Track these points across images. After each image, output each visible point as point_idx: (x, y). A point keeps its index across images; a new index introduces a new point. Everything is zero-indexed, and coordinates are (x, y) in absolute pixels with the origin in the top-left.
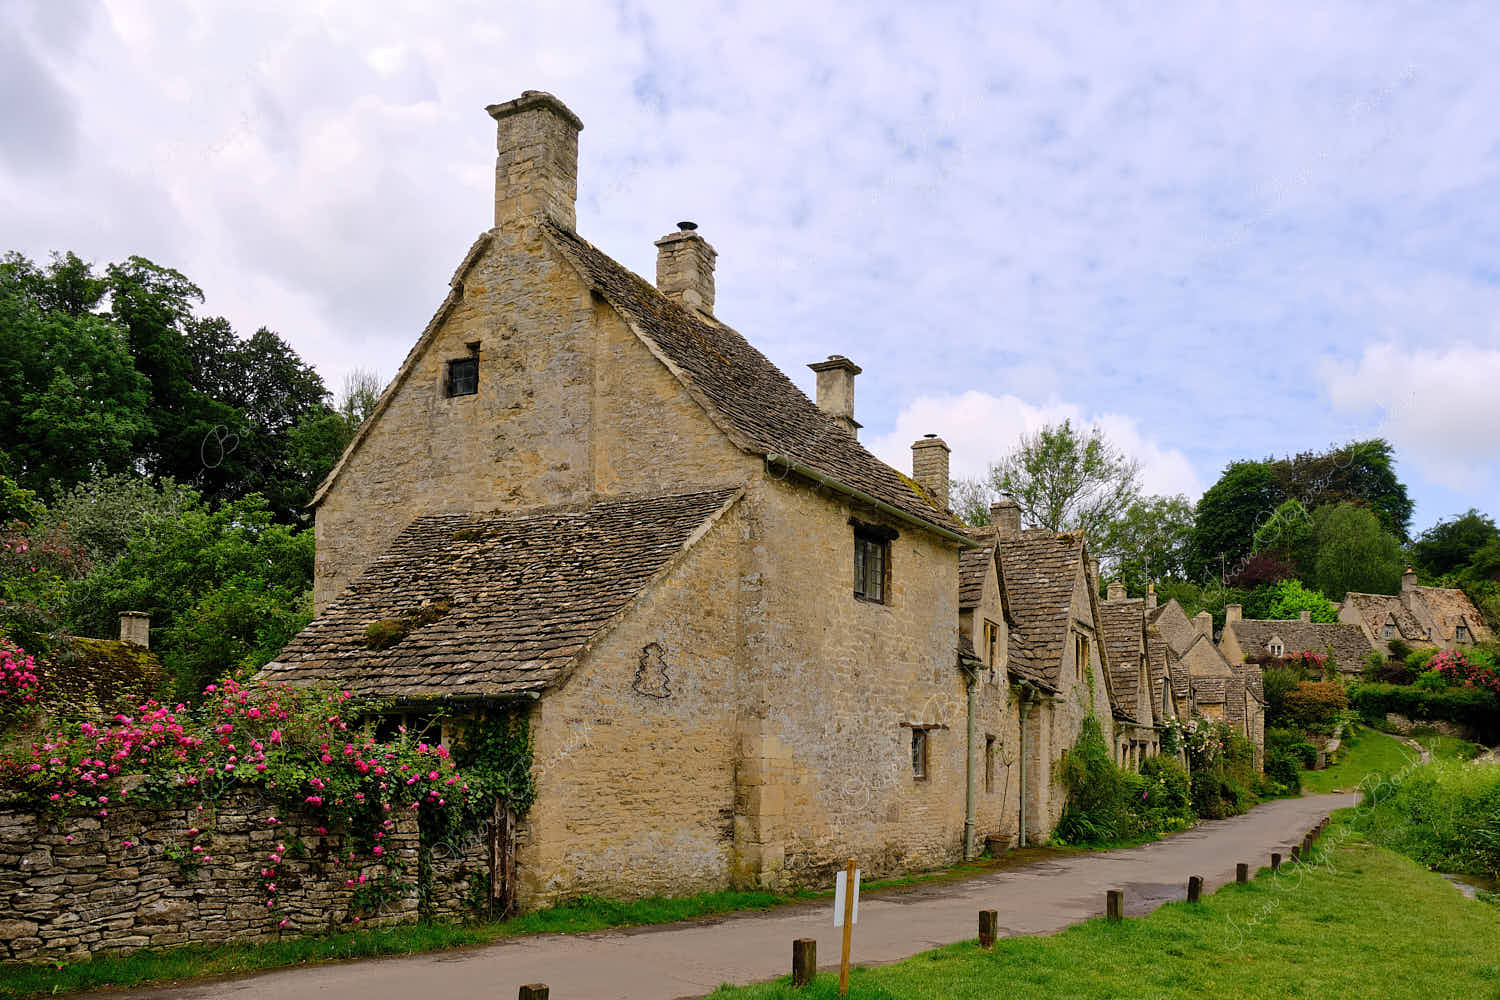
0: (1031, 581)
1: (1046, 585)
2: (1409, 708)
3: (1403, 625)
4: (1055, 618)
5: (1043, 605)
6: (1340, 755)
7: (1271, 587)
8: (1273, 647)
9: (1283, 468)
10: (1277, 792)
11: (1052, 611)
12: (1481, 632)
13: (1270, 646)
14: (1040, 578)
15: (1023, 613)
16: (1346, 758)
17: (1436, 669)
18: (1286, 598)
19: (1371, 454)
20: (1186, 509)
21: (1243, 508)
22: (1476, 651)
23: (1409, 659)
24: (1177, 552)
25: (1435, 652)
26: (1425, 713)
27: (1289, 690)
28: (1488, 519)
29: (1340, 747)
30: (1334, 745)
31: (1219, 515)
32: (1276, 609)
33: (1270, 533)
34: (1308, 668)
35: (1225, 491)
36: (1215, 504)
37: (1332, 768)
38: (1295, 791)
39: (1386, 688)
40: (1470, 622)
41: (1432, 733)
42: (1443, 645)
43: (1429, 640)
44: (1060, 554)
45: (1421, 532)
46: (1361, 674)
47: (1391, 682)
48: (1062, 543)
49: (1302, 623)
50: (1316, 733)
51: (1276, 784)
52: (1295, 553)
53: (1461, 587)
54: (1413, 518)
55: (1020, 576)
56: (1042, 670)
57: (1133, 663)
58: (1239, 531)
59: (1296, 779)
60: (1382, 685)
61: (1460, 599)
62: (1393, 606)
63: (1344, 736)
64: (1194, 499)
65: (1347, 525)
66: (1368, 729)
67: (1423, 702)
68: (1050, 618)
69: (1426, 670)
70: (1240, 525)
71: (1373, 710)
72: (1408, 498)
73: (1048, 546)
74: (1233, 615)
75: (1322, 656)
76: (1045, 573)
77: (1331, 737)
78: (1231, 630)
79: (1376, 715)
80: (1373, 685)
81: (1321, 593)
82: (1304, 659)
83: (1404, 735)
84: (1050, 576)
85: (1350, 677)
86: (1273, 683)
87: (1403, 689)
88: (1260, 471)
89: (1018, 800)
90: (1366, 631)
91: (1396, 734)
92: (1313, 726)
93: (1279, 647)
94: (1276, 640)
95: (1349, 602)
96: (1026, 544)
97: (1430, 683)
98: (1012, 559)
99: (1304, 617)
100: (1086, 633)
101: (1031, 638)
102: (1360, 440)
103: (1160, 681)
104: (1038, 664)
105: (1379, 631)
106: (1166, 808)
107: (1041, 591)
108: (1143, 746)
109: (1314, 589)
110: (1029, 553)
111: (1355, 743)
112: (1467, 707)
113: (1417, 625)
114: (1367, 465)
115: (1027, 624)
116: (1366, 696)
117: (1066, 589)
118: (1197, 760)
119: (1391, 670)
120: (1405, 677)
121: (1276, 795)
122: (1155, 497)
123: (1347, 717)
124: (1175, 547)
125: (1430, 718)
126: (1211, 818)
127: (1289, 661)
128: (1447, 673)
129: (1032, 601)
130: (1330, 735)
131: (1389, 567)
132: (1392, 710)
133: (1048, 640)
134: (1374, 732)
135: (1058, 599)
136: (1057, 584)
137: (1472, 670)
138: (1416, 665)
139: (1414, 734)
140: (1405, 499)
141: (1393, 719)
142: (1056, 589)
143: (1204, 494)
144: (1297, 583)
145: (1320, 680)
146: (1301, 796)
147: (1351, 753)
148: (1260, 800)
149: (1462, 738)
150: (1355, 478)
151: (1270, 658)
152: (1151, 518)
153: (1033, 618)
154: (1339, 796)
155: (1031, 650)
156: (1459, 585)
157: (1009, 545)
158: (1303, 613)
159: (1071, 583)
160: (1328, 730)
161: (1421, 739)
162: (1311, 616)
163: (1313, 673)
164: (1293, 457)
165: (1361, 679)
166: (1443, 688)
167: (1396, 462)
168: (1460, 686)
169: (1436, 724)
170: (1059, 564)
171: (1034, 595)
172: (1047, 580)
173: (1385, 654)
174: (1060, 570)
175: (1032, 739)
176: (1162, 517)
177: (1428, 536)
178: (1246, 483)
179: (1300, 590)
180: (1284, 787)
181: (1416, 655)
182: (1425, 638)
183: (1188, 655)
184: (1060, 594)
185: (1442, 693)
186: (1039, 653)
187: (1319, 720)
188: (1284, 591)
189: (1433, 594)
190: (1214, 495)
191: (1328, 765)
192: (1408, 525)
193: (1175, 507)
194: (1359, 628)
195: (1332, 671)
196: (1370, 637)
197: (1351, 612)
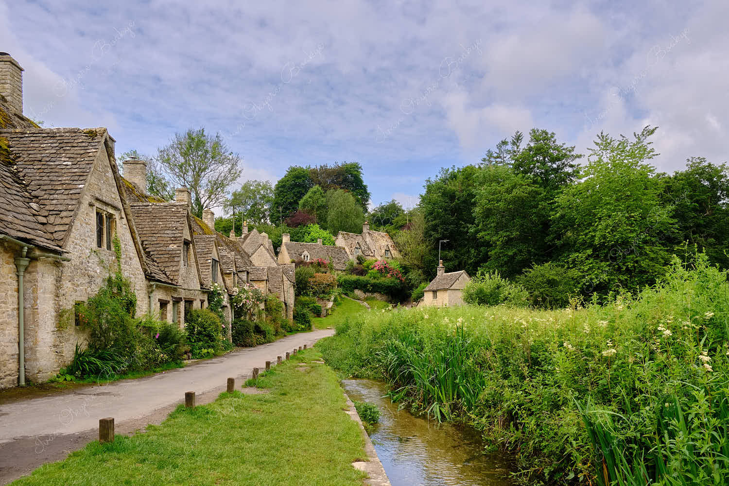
0: (57, 163)
1: (68, 167)
2: (363, 287)
3: (363, 248)
4: (71, 192)
5: (63, 182)
6: (332, 309)
7: (305, 227)
8: (304, 256)
9: (314, 172)
10: (300, 329)
11: (70, 186)
12: (395, 253)
13: (303, 256)
14: (65, 161)
15: (45, 187)
16: (336, 312)
17: (376, 269)
18: (312, 232)
19: (353, 169)
20: (270, 189)
21: (296, 190)
22: (392, 261)
23: (365, 264)
24: (266, 210)
25: (376, 261)
26: (370, 289)
27: (311, 277)
28: (399, 205)
29: (332, 306)
30: (330, 305)
31: (285, 192)
32: (307, 238)
33: (307, 201)
34: (321, 267)
35: (288, 181)
36: (283, 186)
37: (329, 316)
38: (309, 329)
39: (354, 277)
40: (390, 248)
41: (373, 299)
42: (379, 258)
43: (374, 256)
44: (84, 144)
45: (373, 209)
46: (344, 271)
47: (357, 275)
48: (86, 136)
49: (318, 245)
50: (322, 299)
51: (299, 325)
52: (318, 212)
53: (387, 232)
54: (370, 201)
55: (48, 159)
56: (52, 233)
57: (178, 245)
58: (295, 201)
59: (309, 322)
60: (353, 276)
61: (387, 238)
62: (359, 239)
63: (335, 300)
64: (274, 184)
65: (340, 200)
66: (346, 297)
67: (369, 284)
68: (67, 192)
69: (372, 269)
70: (295, 198)
71: (349, 287)
72: (368, 192)
73: (76, 138)
74: (286, 239)
75: (327, 262)
76: (70, 158)
77: (329, 301)
78: (285, 247)
79: (349, 290)
80: (349, 276)
81: (328, 231)
82: (319, 262)
83: (362, 300)
84: (73, 160)
85: (340, 272)
86: (303, 274)
87: (362, 278)
88: (304, 172)
89: (16, 345)
90: (347, 250)
91: (359, 300)
92: (321, 296)
93: (307, 256)
94: (306, 253)
95: (340, 236)
96: (58, 135)
97: (373, 275)
98: (45, 145)
99: (319, 242)
100: (111, 211)
101: (47, 208)
102: (348, 162)
103: (209, 261)
104: (50, 228)
105: (353, 251)
106: (201, 343)
107: (63, 171)
108: (189, 302)
109: (325, 229)
110: (59, 141)
111: (340, 304)
112: (389, 287)
113: (369, 248)
114: (351, 174)
115: (46, 196)
116: (345, 281)
117: (84, 170)
118: (239, 312)
119: (357, 269)
120: (362, 272)
121: (299, 331)
122: (256, 181)
123: (336, 291)
124: (265, 207)
125: (373, 292)
126: (246, 346)
127: (312, 263)
128: (380, 271)
129: (55, 178)
130: (329, 300)
131: (358, 221)
132: (356, 288)
133: (61, 209)
134: (349, 298)
135: (77, 178)
136: (78, 166)
137: (391, 269)
138: (368, 267)
139: (366, 299)
140: (367, 192)
141: (357, 292)
142: (76, 170)
143: (278, 181)
144: (318, 226)
145: (326, 273)
146: (312, 331)
147: (337, 309)
148: (287, 334)
149: (386, 301)
150: (345, 180)
151: (302, 261)
152: (253, 192)
153: (53, 192)
154: (329, 330)
155: (45, 217)
156: (387, 231)
157: (44, 135)
158: (319, 240)
159: (88, 166)
160: (328, 298)
161: (369, 302)
162: (323, 242)
163: (323, 270)
164: (319, 167)
165: (344, 273)
166: (378, 277)
167: (363, 174)
168: (386, 277)
169: (375, 295)
170: (82, 152)
171: (57, 174)
172: (70, 163)
173: (355, 262)
174: (82, 156)
175: (30, 291)
176: (259, 193)
177: (376, 211)
178: (298, 177)
179: (318, 229)
180: (303, 326)
181: (368, 262)
182: (372, 255)
183: (254, 255)
184: (77, 174)
185: (378, 280)
186: (51, 219)
187: (324, 292)
188: (311, 229)
189: (376, 234)
190: (283, 182)
191: (327, 315)
192: (368, 204)
193: (265, 187)
194: (344, 249)
195: (331, 269)
196: (349, 253)
197: (340, 241)
